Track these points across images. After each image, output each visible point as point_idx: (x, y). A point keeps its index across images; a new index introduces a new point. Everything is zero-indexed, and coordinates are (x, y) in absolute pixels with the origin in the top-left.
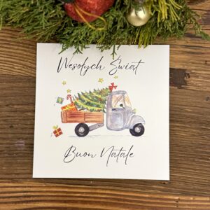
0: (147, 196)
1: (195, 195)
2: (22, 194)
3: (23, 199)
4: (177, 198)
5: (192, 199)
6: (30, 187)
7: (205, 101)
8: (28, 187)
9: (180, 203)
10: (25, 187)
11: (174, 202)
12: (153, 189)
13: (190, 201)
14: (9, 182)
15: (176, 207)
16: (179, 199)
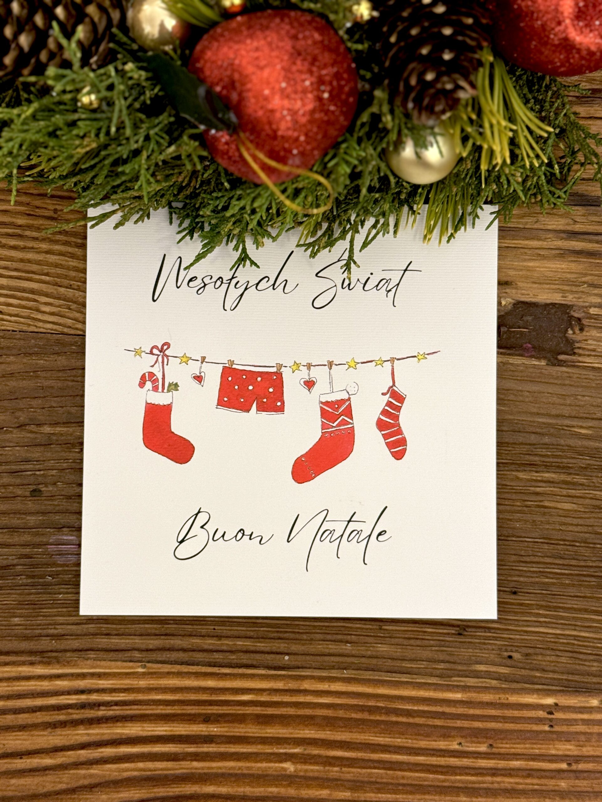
0: (458, 696)
2: (73, 699)
3: (77, 715)
4: (549, 701)
5: (594, 702)
6: (99, 676)
8: (93, 675)
9: (559, 715)
10: (83, 676)
11: (541, 714)
12: (477, 675)
13: (591, 710)
14: (32, 664)
15: (547, 728)
16: (556, 704)
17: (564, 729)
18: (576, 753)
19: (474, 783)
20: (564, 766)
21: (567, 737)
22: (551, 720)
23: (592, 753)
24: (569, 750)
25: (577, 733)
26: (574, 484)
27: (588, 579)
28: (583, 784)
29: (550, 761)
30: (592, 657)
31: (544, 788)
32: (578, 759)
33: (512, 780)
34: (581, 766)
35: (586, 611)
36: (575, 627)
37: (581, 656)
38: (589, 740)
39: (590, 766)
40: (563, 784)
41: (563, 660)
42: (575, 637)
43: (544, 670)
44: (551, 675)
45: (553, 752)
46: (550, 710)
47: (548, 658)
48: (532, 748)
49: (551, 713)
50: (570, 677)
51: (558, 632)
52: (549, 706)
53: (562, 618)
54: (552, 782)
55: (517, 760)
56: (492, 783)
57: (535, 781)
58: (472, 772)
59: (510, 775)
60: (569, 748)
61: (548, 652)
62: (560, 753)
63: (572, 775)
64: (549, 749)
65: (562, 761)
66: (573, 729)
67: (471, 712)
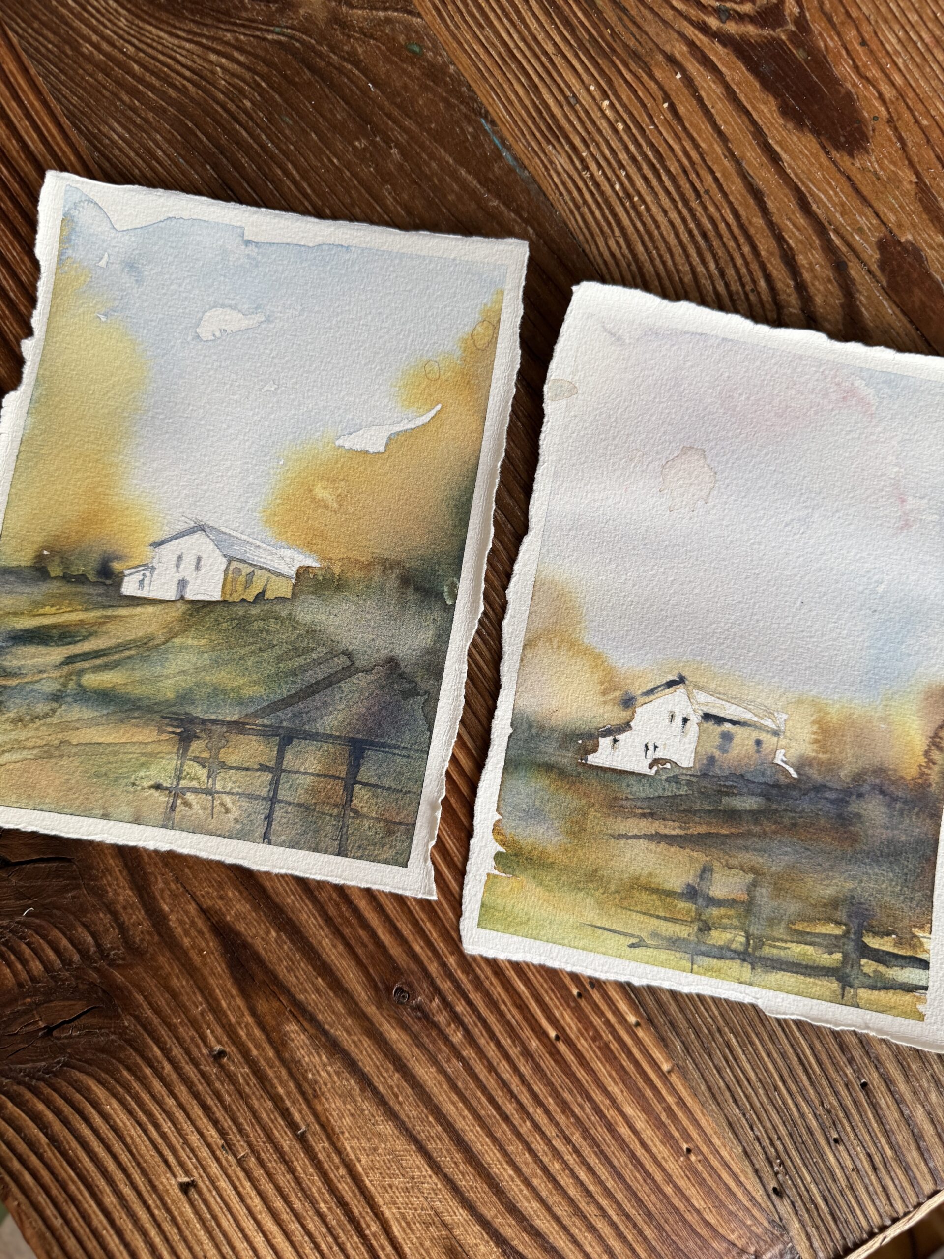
17: (587, 1009)
18: (573, 1036)
20: (553, 1034)
21: (581, 1016)
23: (583, 1050)
24: (570, 1028)
25: (591, 1023)
28: (549, 1064)
29: (547, 1017)
31: (518, 1029)
32: (568, 1041)
33: (503, 994)
34: (565, 1050)
38: (594, 1039)
39: (570, 1057)
40: (534, 1045)
45: (557, 1014)
46: (594, 982)
48: (547, 992)
49: (592, 985)
55: (525, 985)
56: (487, 978)
59: (507, 990)
63: (550, 1047)
64: (558, 1008)
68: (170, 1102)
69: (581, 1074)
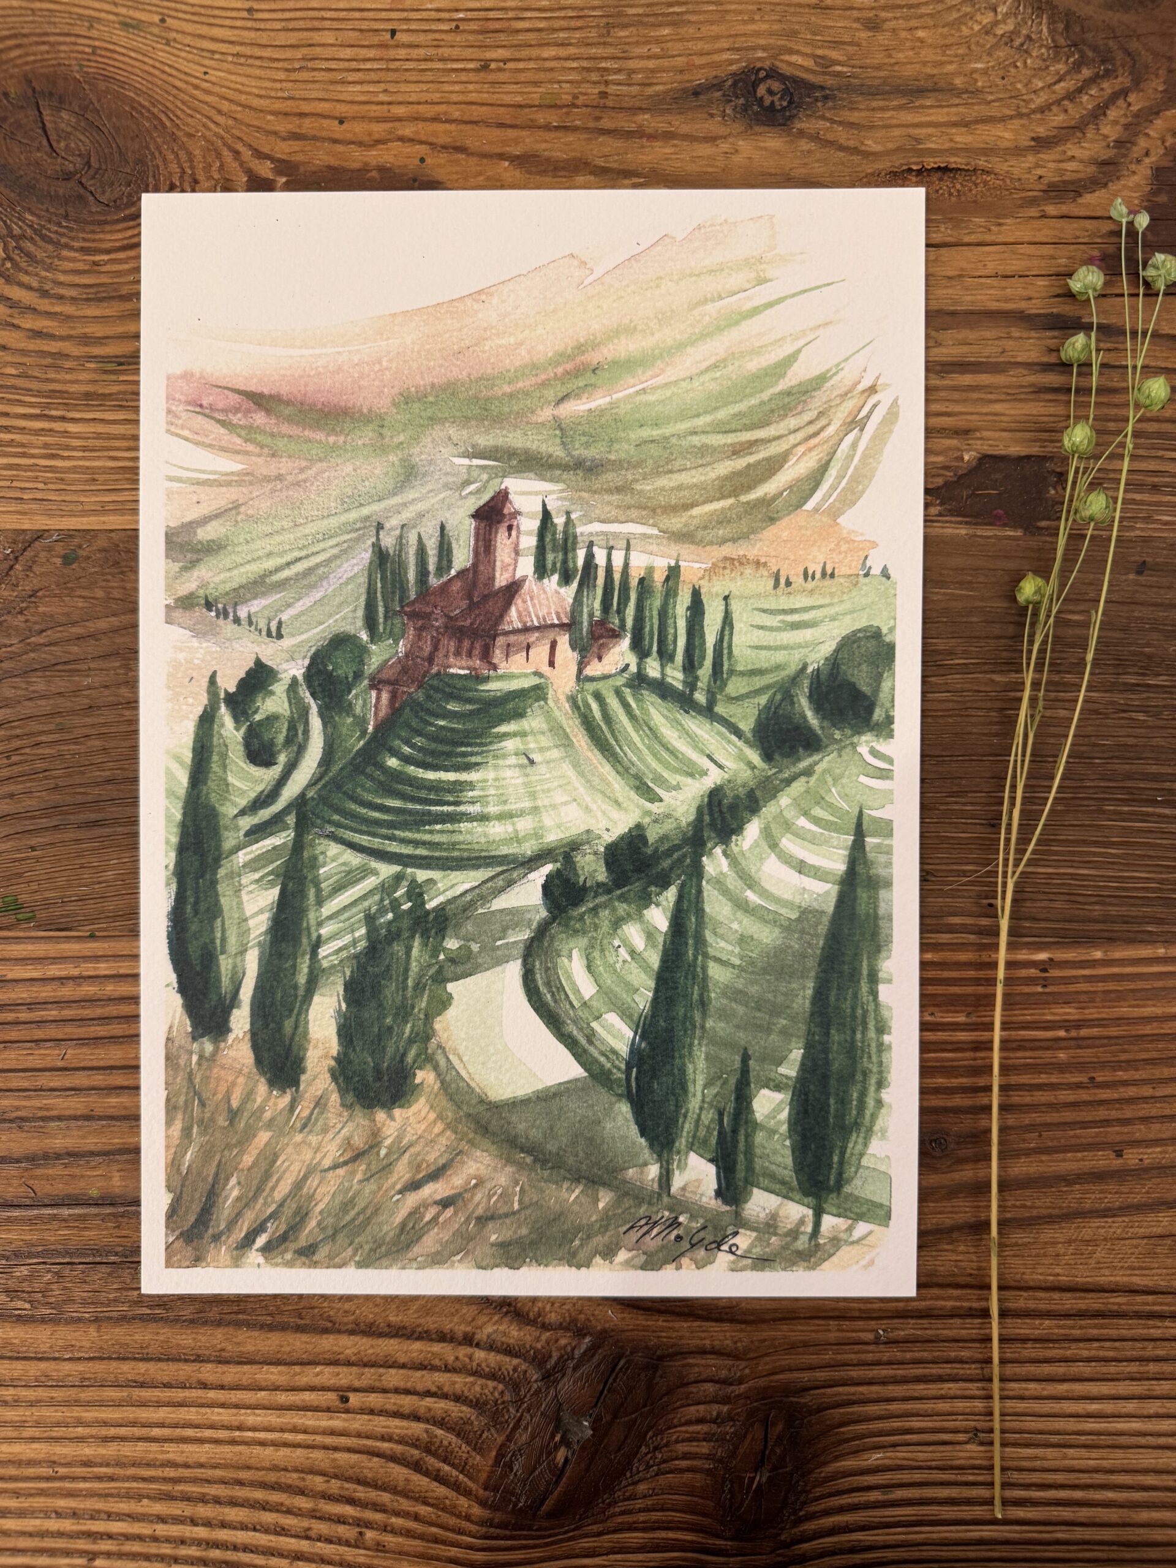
1: (1111, 940)
4: (1043, 956)
5: (1098, 954)
7: (1132, 576)
9: (1055, 973)
11: (1033, 972)
12: (951, 929)
13: (1094, 964)
15: (1040, 989)
16: (1051, 960)
17: (1062, 988)
18: (1076, 1017)
19: (952, 1060)
20: (1062, 1033)
21: (1066, 1000)
22: (1045, 979)
23: (1096, 1016)
24: (1067, 1014)
25: (1077, 992)
26: (1065, 684)
27: (1085, 803)
28: (1086, 1054)
29: (1045, 1029)
30: (1093, 899)
31: (1038, 1061)
32: (1079, 1024)
34: (1083, 1032)
35: (1084, 842)
36: (1072, 864)
37: (1080, 899)
38: (1092, 1001)
39: (1095, 1031)
40: (1062, 1055)
41: (1058, 905)
42: (1073, 876)
43: (1035, 919)
44: (1043, 925)
45: (1049, 1018)
46: (1044, 966)
47: (1038, 904)
49: (1045, 970)
50: (1068, 926)
51: (1050, 870)
52: (1043, 962)
53: (1056, 853)
54: (1048, 1054)
56: (975, 1059)
57: (1028, 1054)
58: (950, 1047)
60: (1070, 1012)
61: (1040, 897)
62: (1057, 1018)
63: (1073, 1043)
64: (1044, 1014)
65: (1060, 1028)
66: (1072, 988)
67: (946, 974)
68: (894, 1407)
69: (1113, 1031)
